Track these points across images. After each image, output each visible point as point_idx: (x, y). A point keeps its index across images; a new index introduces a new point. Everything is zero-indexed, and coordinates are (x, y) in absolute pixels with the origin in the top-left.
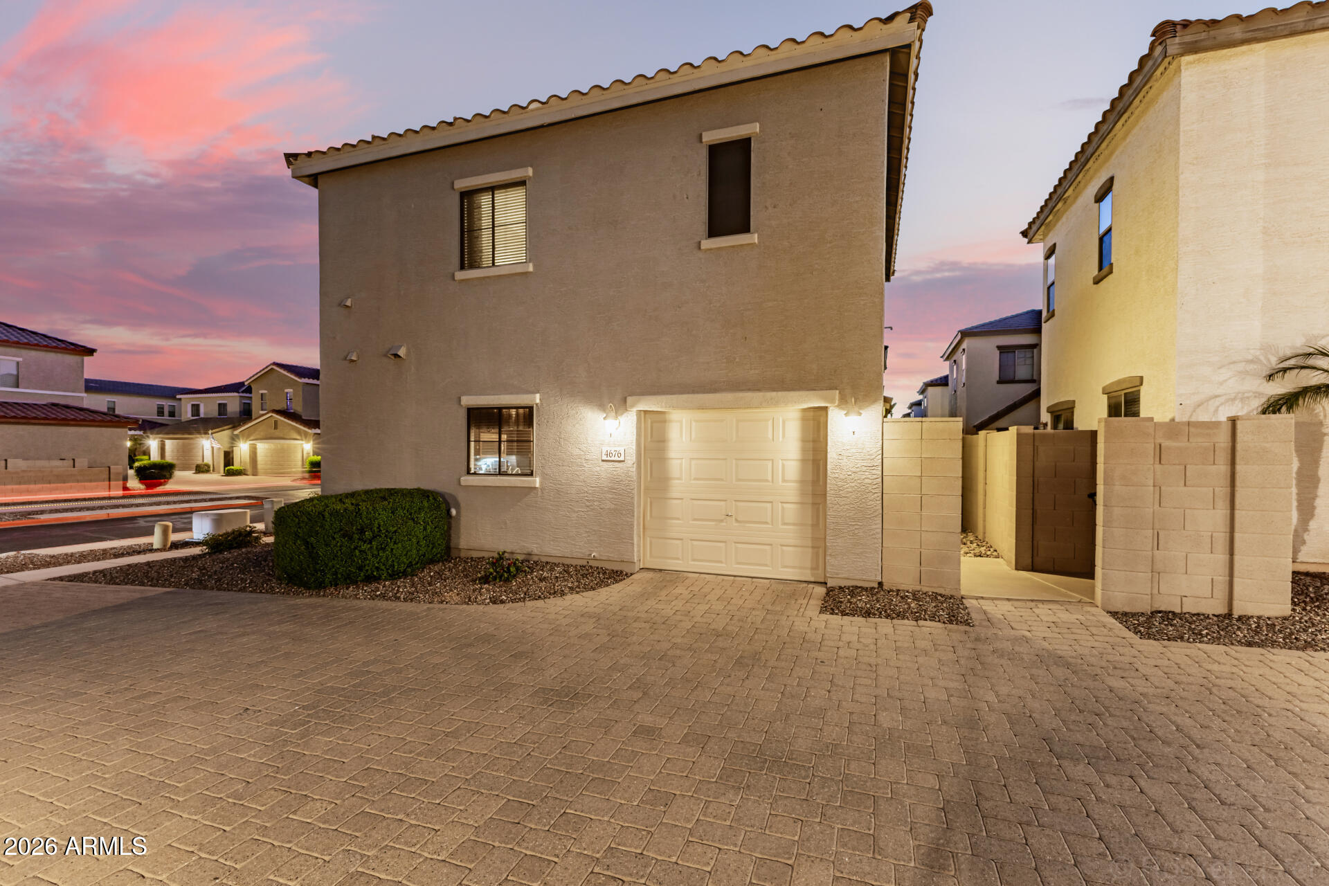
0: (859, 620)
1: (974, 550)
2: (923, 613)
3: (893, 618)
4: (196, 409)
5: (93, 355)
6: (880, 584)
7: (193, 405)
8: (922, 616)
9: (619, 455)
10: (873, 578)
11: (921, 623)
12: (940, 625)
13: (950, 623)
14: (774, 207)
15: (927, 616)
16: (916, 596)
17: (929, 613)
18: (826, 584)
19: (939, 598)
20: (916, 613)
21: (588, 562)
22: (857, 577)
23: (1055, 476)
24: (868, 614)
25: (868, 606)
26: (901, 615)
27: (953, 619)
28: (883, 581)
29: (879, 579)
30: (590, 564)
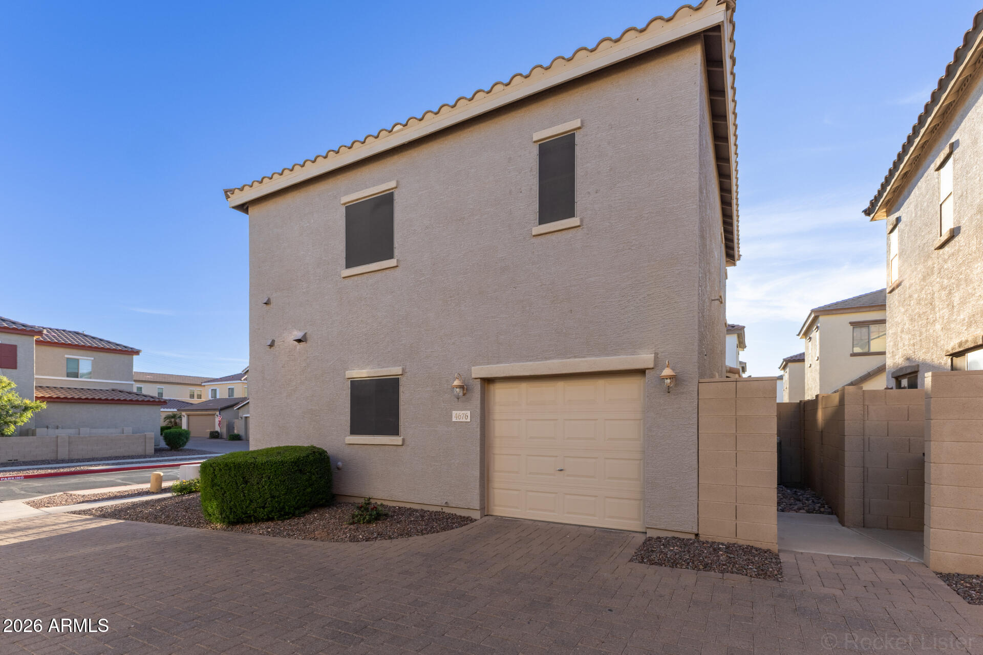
0: (665, 570)
1: (808, 506)
2: (731, 566)
3: (699, 570)
4: (214, 391)
5: (139, 355)
6: (697, 535)
7: (212, 390)
8: (729, 569)
9: (466, 417)
10: (690, 530)
11: (727, 575)
12: (747, 579)
13: (757, 578)
14: (596, 193)
15: (734, 570)
16: (729, 548)
17: (737, 566)
18: (646, 533)
19: (754, 551)
20: (724, 565)
21: (442, 509)
22: (675, 528)
23: (888, 435)
24: (674, 564)
25: (677, 556)
26: (707, 567)
27: (763, 573)
28: (699, 533)
29: (695, 531)
30: (443, 511)
